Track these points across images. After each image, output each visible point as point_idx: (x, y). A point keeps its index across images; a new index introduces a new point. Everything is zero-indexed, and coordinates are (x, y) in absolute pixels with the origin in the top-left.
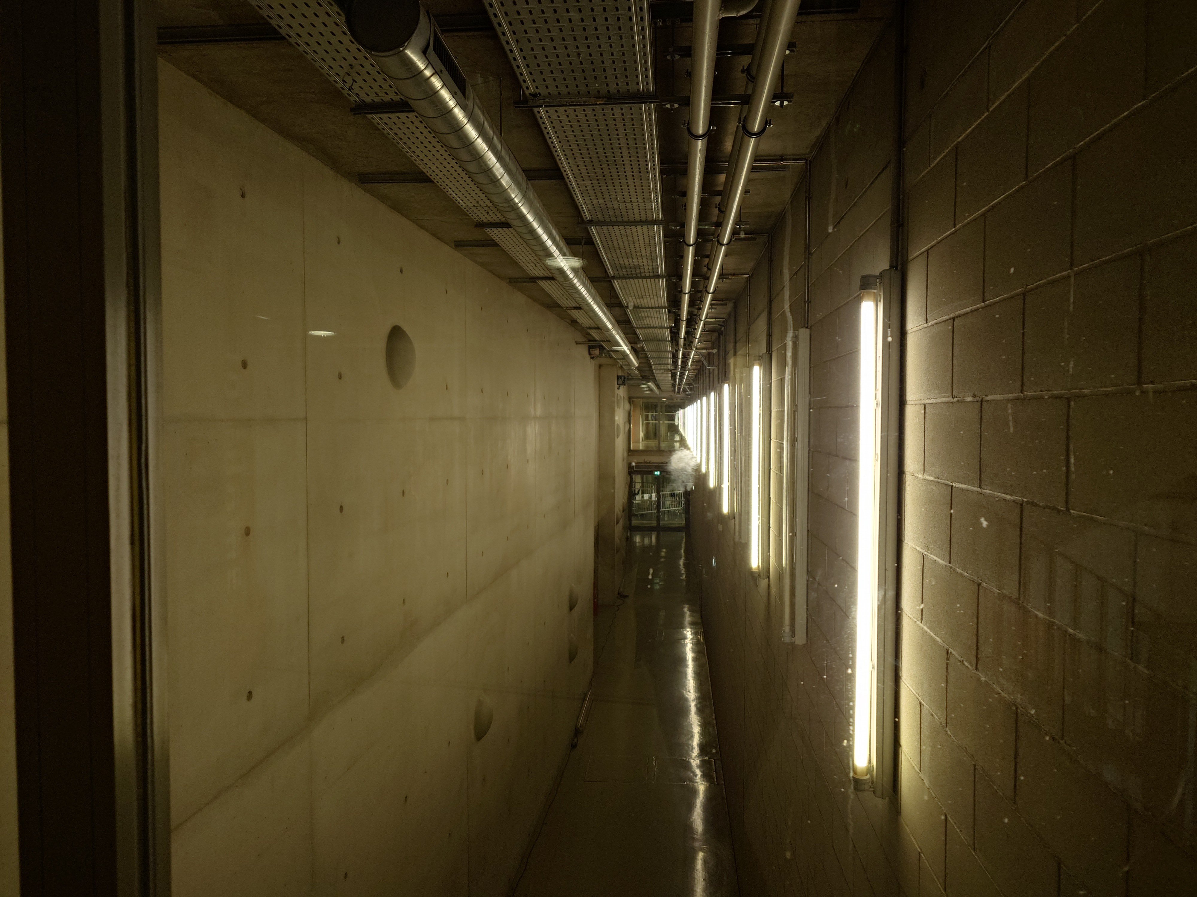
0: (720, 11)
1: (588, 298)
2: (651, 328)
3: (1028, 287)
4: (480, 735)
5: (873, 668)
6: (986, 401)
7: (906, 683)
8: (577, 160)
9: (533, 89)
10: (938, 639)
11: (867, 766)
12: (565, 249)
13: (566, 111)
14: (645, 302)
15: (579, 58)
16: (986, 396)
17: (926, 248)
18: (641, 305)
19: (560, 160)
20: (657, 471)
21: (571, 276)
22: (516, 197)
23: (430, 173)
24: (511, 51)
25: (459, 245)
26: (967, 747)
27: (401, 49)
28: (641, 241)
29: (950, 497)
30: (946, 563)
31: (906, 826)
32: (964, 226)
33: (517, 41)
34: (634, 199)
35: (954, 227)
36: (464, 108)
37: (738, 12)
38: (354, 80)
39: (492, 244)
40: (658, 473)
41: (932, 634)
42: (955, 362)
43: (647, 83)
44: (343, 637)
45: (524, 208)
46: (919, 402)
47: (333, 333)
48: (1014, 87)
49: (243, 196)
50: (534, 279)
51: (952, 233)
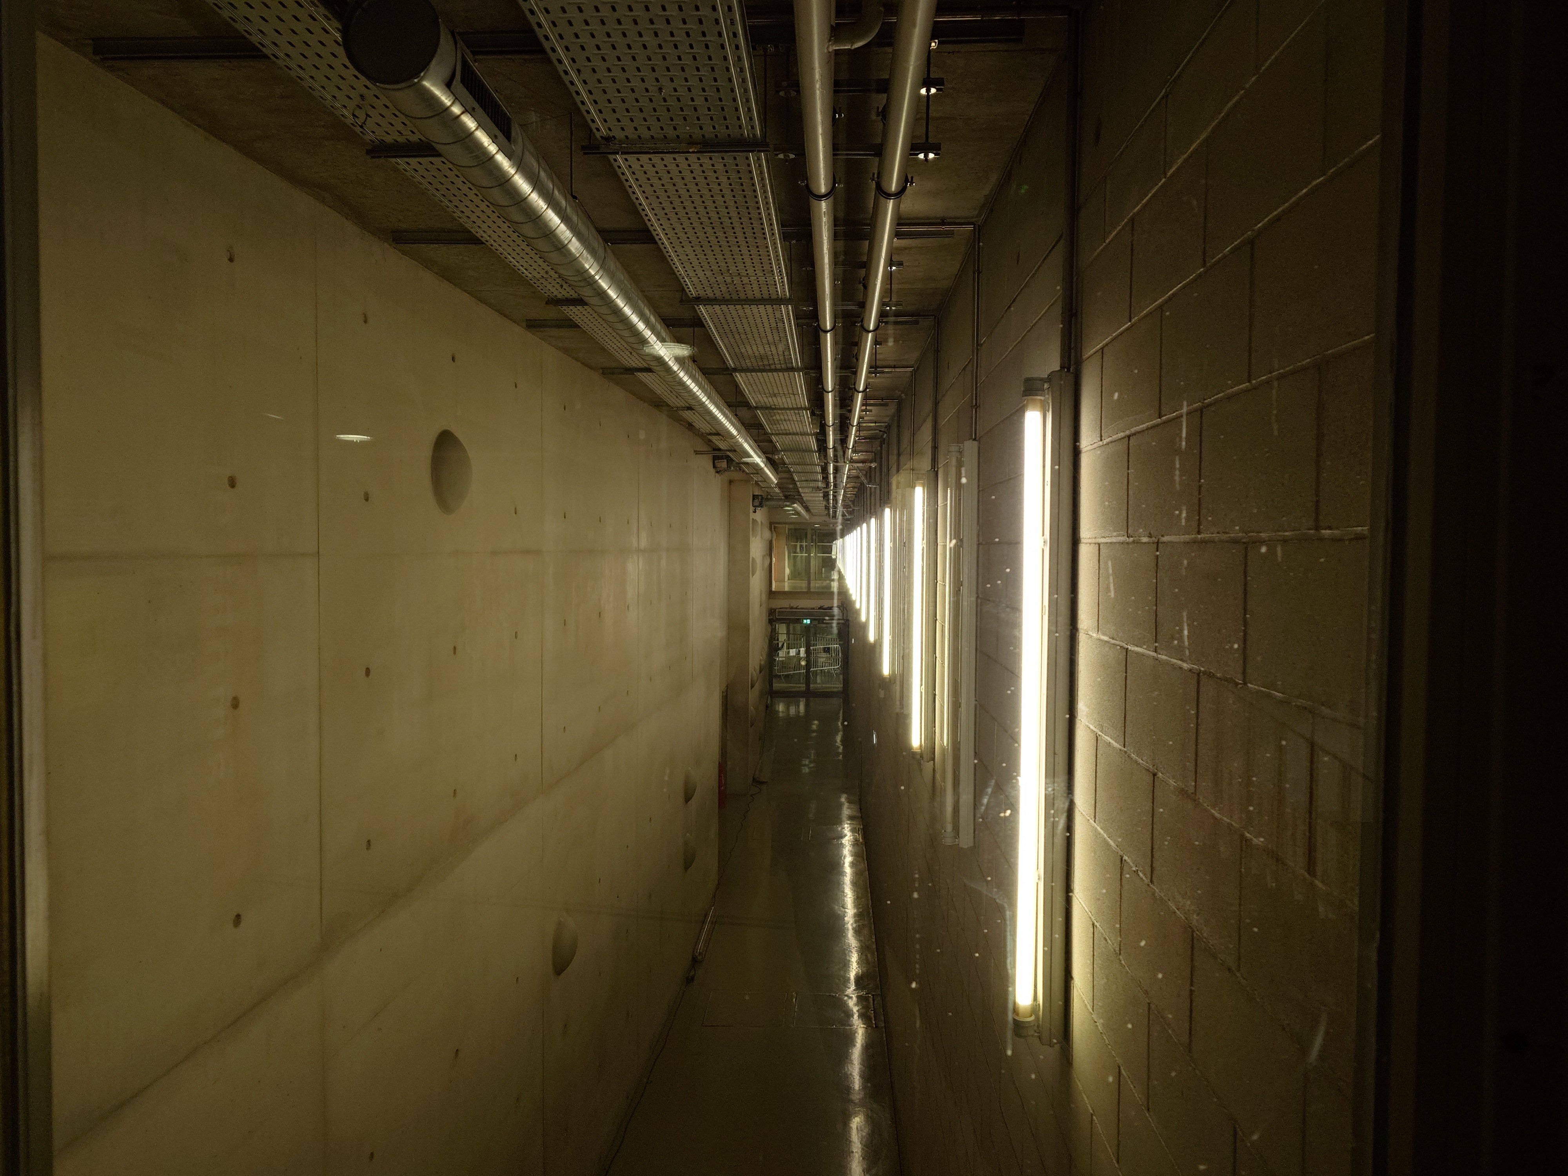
0: (830, 41)
1: (701, 397)
2: (790, 434)
3: (1206, 401)
4: (560, 967)
5: (1039, 879)
6: (1162, 543)
7: (1079, 898)
8: (672, 222)
9: (606, 131)
10: (1112, 843)
11: (1032, 1004)
12: (664, 334)
13: (650, 159)
14: (780, 401)
15: (661, 94)
16: (1163, 536)
17: (1101, 345)
18: (775, 405)
19: (649, 220)
20: (806, 619)
21: (675, 368)
22: (591, 267)
23: (480, 234)
24: (572, 83)
25: (532, 325)
26: (1141, 980)
27: (416, 80)
28: (766, 324)
29: (1124, 662)
30: (1120, 747)
31: (1077, 1081)
32: (1139, 320)
33: (579, 71)
34: (751, 271)
35: (1130, 321)
36: (509, 156)
37: (852, 44)
38: (367, 115)
39: (570, 325)
40: (809, 621)
41: (1105, 836)
42: (1131, 492)
43: (753, 127)
44: (369, 841)
45: (603, 281)
46: (1093, 541)
47: (369, 438)
48: (1192, 149)
49: (231, 260)
50: (631, 371)
51: (1127, 329)
